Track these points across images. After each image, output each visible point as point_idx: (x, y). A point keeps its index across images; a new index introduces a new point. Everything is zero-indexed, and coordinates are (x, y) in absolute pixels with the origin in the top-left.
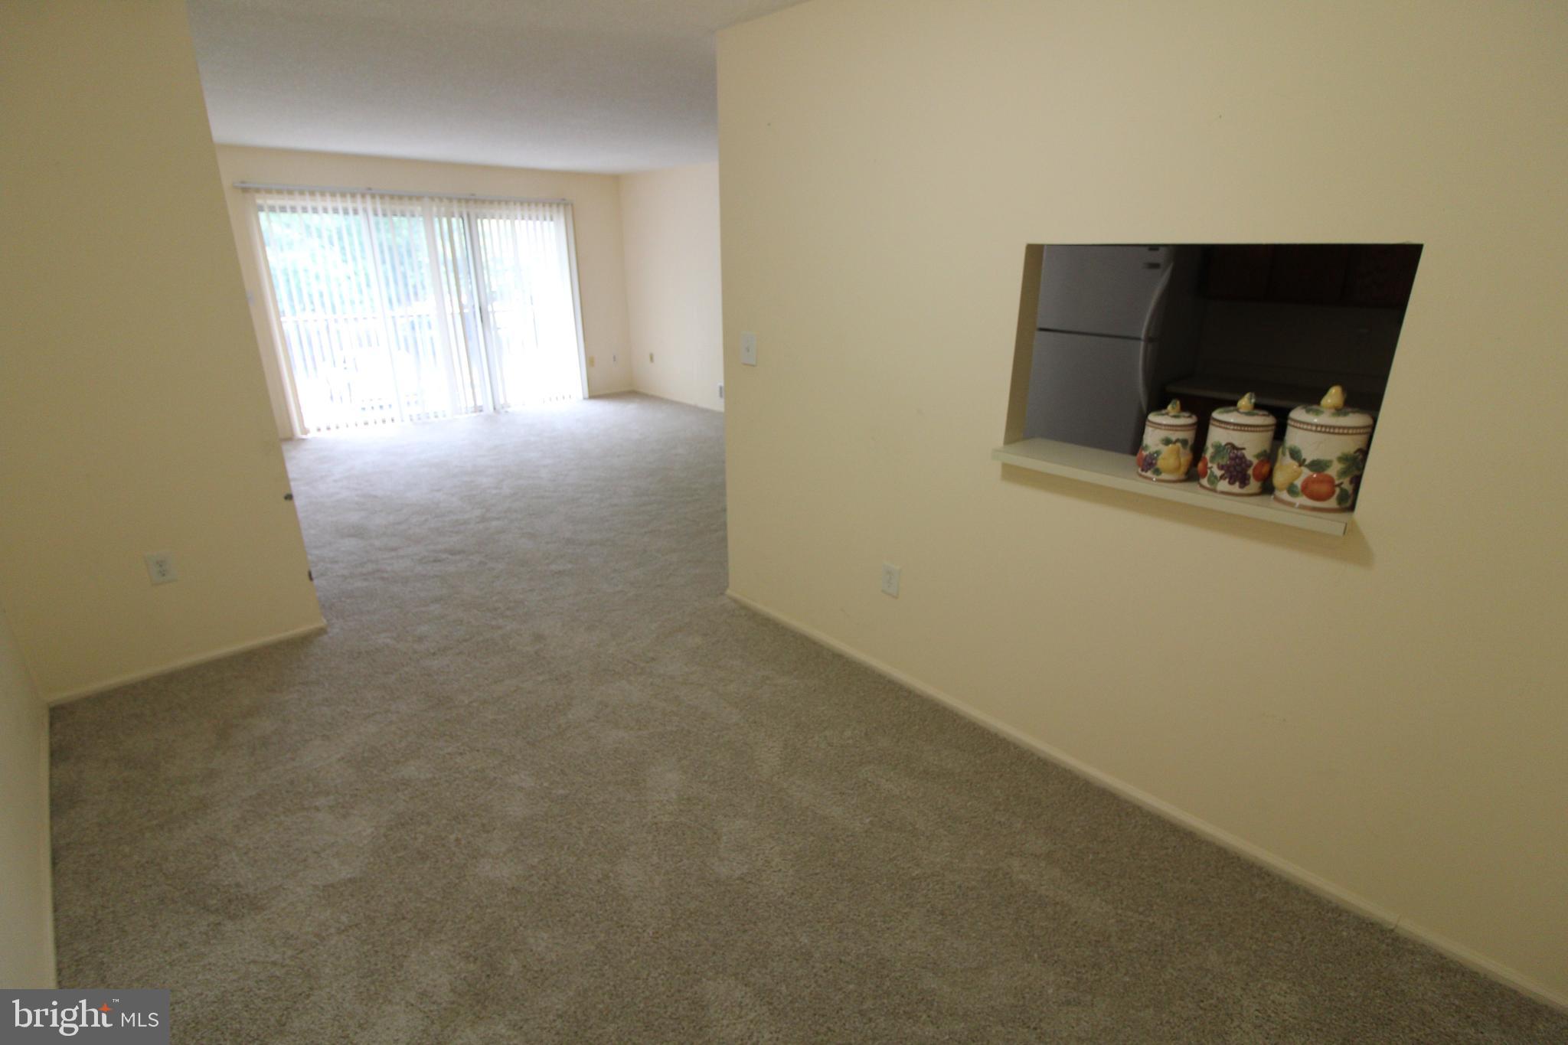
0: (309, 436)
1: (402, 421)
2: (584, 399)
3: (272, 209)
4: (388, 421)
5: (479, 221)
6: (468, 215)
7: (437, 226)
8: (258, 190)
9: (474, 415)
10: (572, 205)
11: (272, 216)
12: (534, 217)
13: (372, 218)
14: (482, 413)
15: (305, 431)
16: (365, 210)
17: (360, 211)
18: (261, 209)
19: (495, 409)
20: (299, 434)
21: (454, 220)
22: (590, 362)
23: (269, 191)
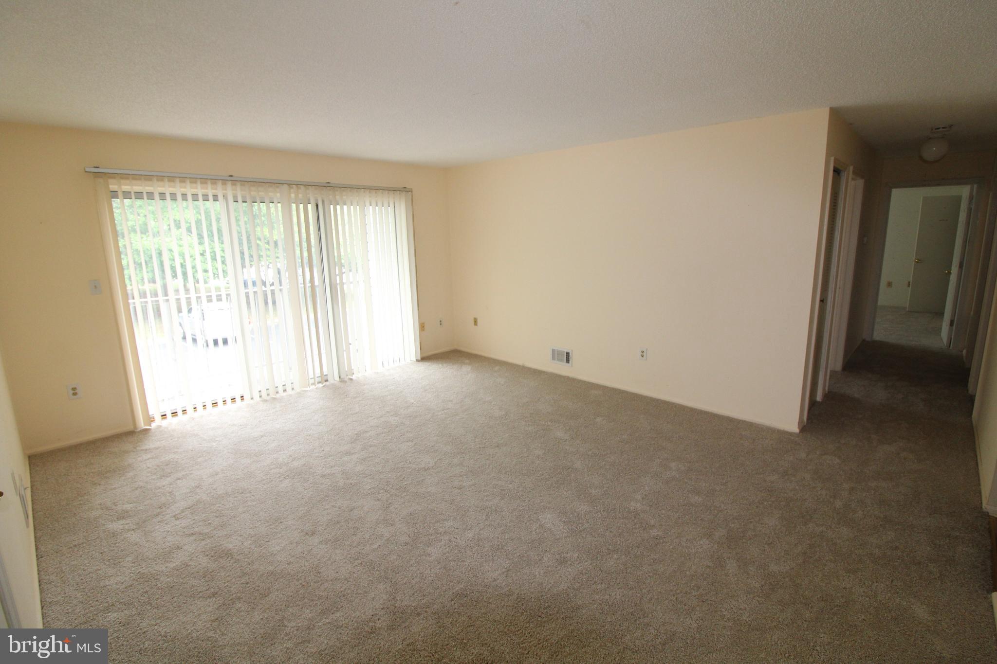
0: (154, 425)
1: (252, 399)
2: (417, 360)
3: (127, 195)
4: (238, 399)
5: (332, 207)
6: (323, 201)
7: (294, 213)
8: (113, 176)
9: (320, 385)
10: (412, 192)
11: (127, 202)
12: (380, 204)
13: (232, 204)
14: (327, 383)
15: (151, 420)
16: (225, 197)
17: (220, 197)
18: (114, 195)
19: (340, 377)
20: (142, 425)
21: (309, 206)
22: (422, 327)
23: (125, 177)
